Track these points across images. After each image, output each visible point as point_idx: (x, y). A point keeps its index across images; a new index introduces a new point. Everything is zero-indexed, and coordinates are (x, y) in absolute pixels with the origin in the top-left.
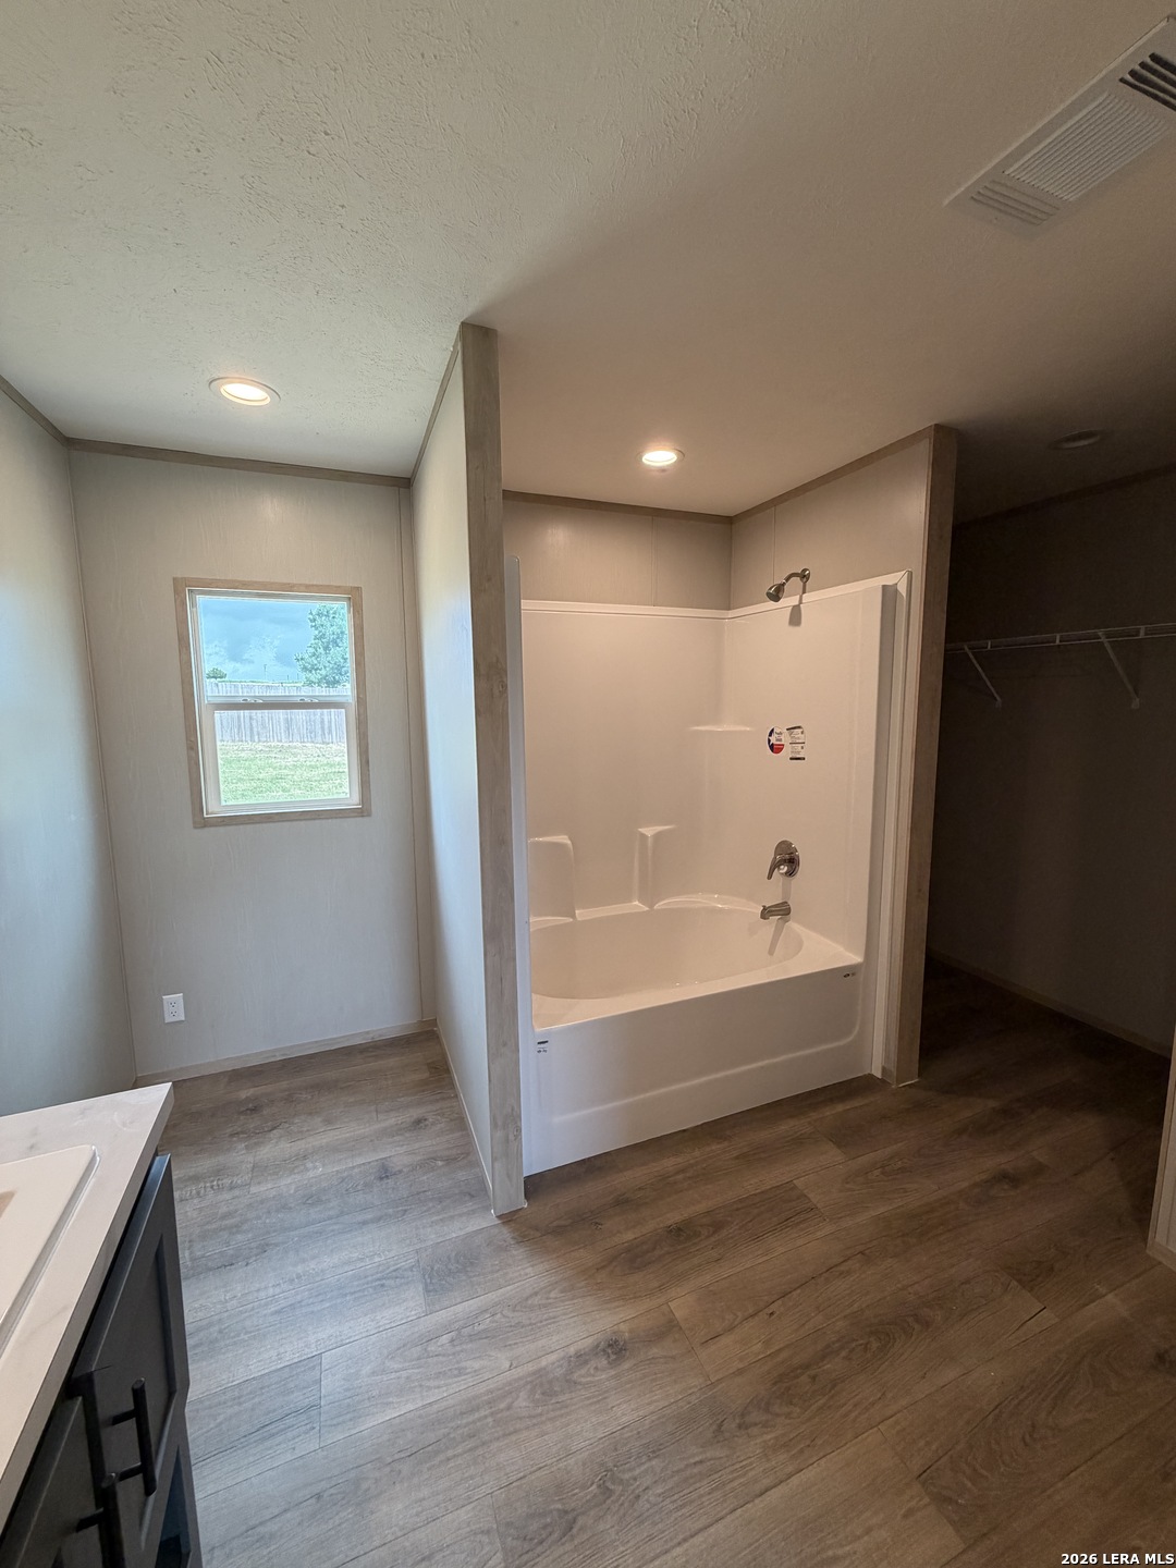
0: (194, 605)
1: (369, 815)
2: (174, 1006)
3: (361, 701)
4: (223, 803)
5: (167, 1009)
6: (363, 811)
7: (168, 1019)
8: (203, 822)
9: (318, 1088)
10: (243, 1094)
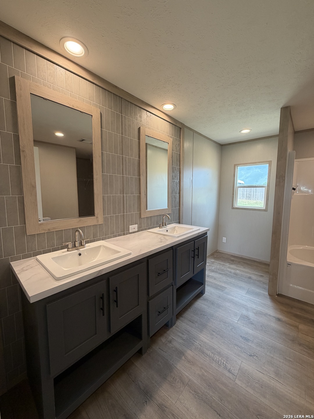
0: (237, 168)
1: (267, 211)
2: (224, 239)
3: (268, 186)
4: (238, 205)
5: (223, 240)
6: (266, 210)
7: (223, 242)
8: (233, 208)
9: (247, 264)
10: (232, 258)
